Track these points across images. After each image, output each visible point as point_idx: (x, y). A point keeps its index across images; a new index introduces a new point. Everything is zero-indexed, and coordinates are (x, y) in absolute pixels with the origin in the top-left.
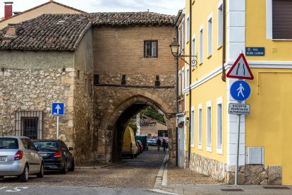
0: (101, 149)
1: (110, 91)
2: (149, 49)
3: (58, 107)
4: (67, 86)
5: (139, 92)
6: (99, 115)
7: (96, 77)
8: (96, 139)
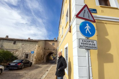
0: (44, 60)
1: (46, 50)
2: (53, 44)
3: (33, 52)
4: (36, 48)
5: (51, 51)
6: (44, 54)
7: (45, 48)
8: (43, 58)
